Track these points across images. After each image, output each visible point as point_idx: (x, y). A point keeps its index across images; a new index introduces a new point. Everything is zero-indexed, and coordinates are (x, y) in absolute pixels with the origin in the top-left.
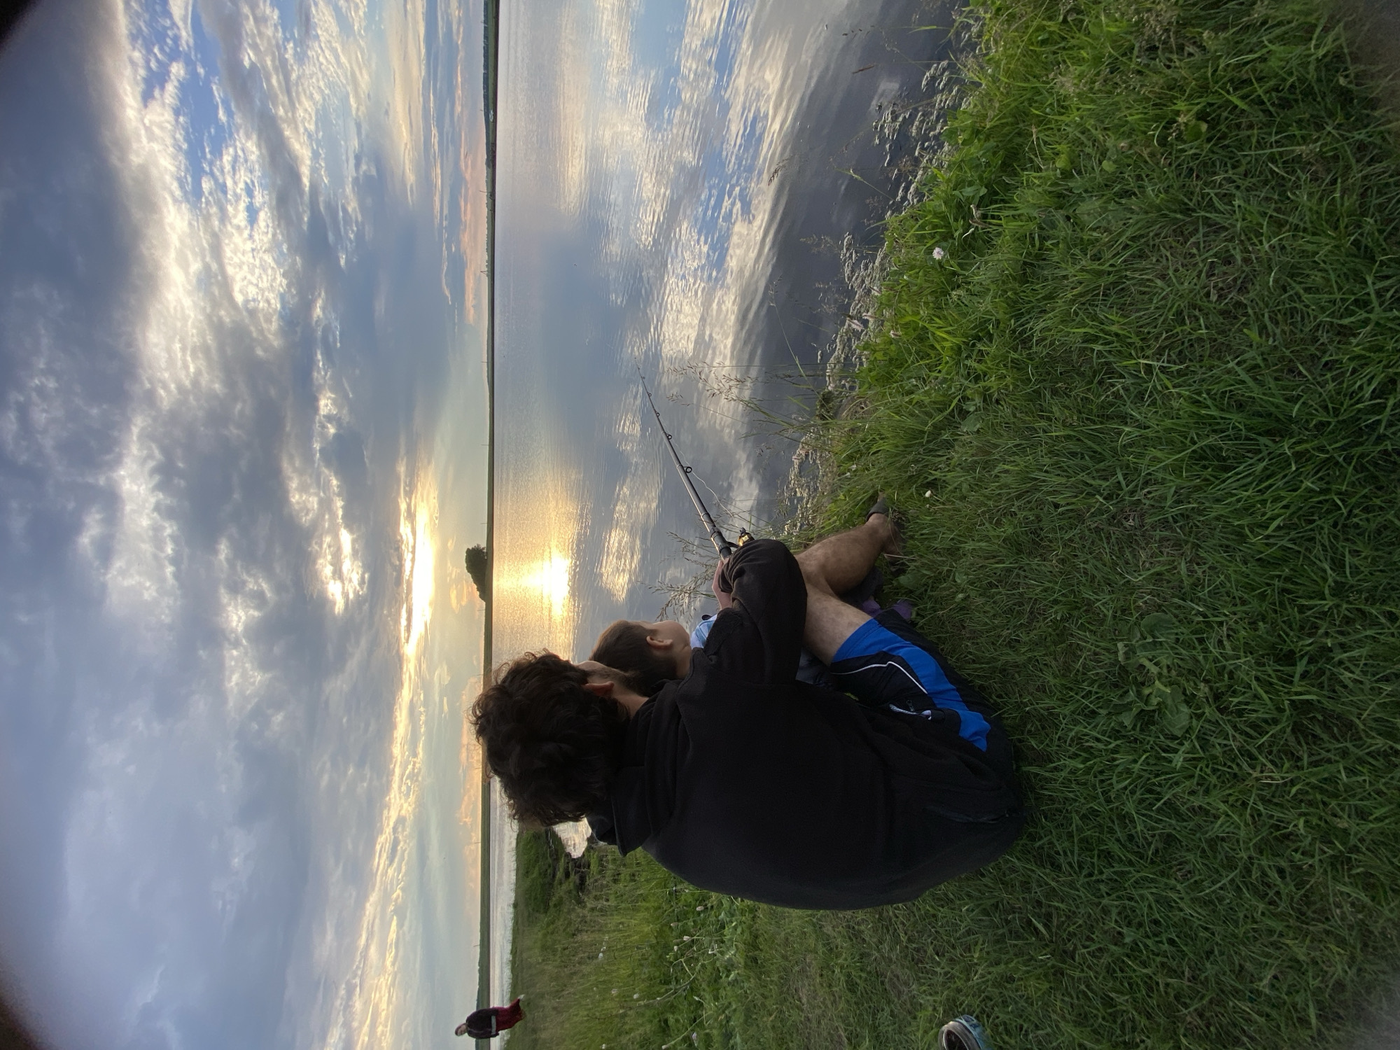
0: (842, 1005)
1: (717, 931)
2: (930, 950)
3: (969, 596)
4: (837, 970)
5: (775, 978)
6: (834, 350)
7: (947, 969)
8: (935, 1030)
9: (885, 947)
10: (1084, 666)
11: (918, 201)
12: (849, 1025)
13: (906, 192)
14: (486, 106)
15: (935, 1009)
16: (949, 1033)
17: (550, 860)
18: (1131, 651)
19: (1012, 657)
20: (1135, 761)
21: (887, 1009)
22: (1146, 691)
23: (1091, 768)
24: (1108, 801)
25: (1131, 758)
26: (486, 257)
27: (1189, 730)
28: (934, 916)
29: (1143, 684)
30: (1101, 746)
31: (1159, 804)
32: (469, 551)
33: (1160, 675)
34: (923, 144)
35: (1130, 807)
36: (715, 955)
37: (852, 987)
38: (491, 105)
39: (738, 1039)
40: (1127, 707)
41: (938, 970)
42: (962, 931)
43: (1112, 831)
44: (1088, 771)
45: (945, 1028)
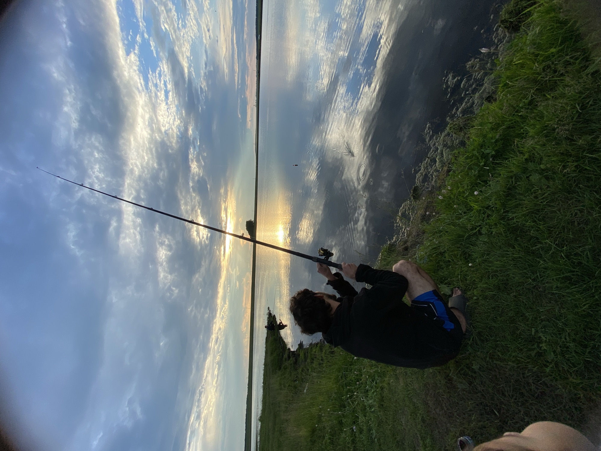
0: (419, 426)
1: (365, 392)
2: (455, 414)
3: (478, 298)
4: (418, 415)
5: (391, 413)
6: (420, 170)
7: (461, 421)
8: (455, 439)
9: (438, 410)
10: (520, 333)
11: (462, 116)
12: (421, 433)
13: (457, 111)
14: (257, 32)
15: (456, 433)
16: (461, 441)
17: (281, 350)
18: (537, 331)
19: (494, 324)
20: (534, 367)
21: (437, 430)
22: (541, 345)
23: (519, 366)
24: (524, 377)
25: (533, 366)
26: (256, 99)
27: (553, 360)
28: (458, 403)
29: (540, 343)
30: (523, 360)
31: (541, 382)
32: (247, 222)
33: (546, 342)
34: (466, 92)
35: (531, 381)
36: (364, 401)
37: (423, 421)
38: (259, 32)
39: (374, 431)
40: (533, 349)
41: (458, 421)
42: (469, 409)
43: (524, 387)
44: (518, 367)
45: (459, 439)
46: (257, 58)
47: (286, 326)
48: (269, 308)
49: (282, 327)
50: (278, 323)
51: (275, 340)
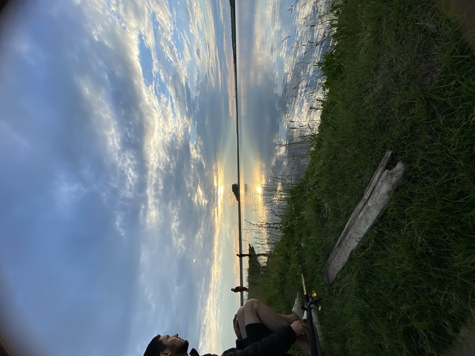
32: (233, 186)
38: (234, 42)
46: (234, 62)
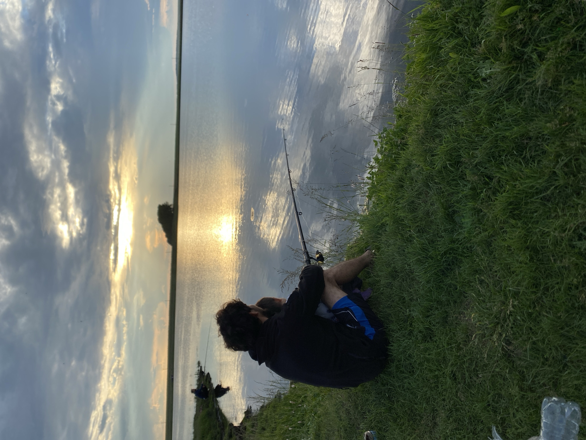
17: (219, 429)
32: (160, 207)
45: (366, 433)
47: (228, 389)
48: (199, 363)
49: (221, 391)
50: (215, 386)
51: (209, 414)
